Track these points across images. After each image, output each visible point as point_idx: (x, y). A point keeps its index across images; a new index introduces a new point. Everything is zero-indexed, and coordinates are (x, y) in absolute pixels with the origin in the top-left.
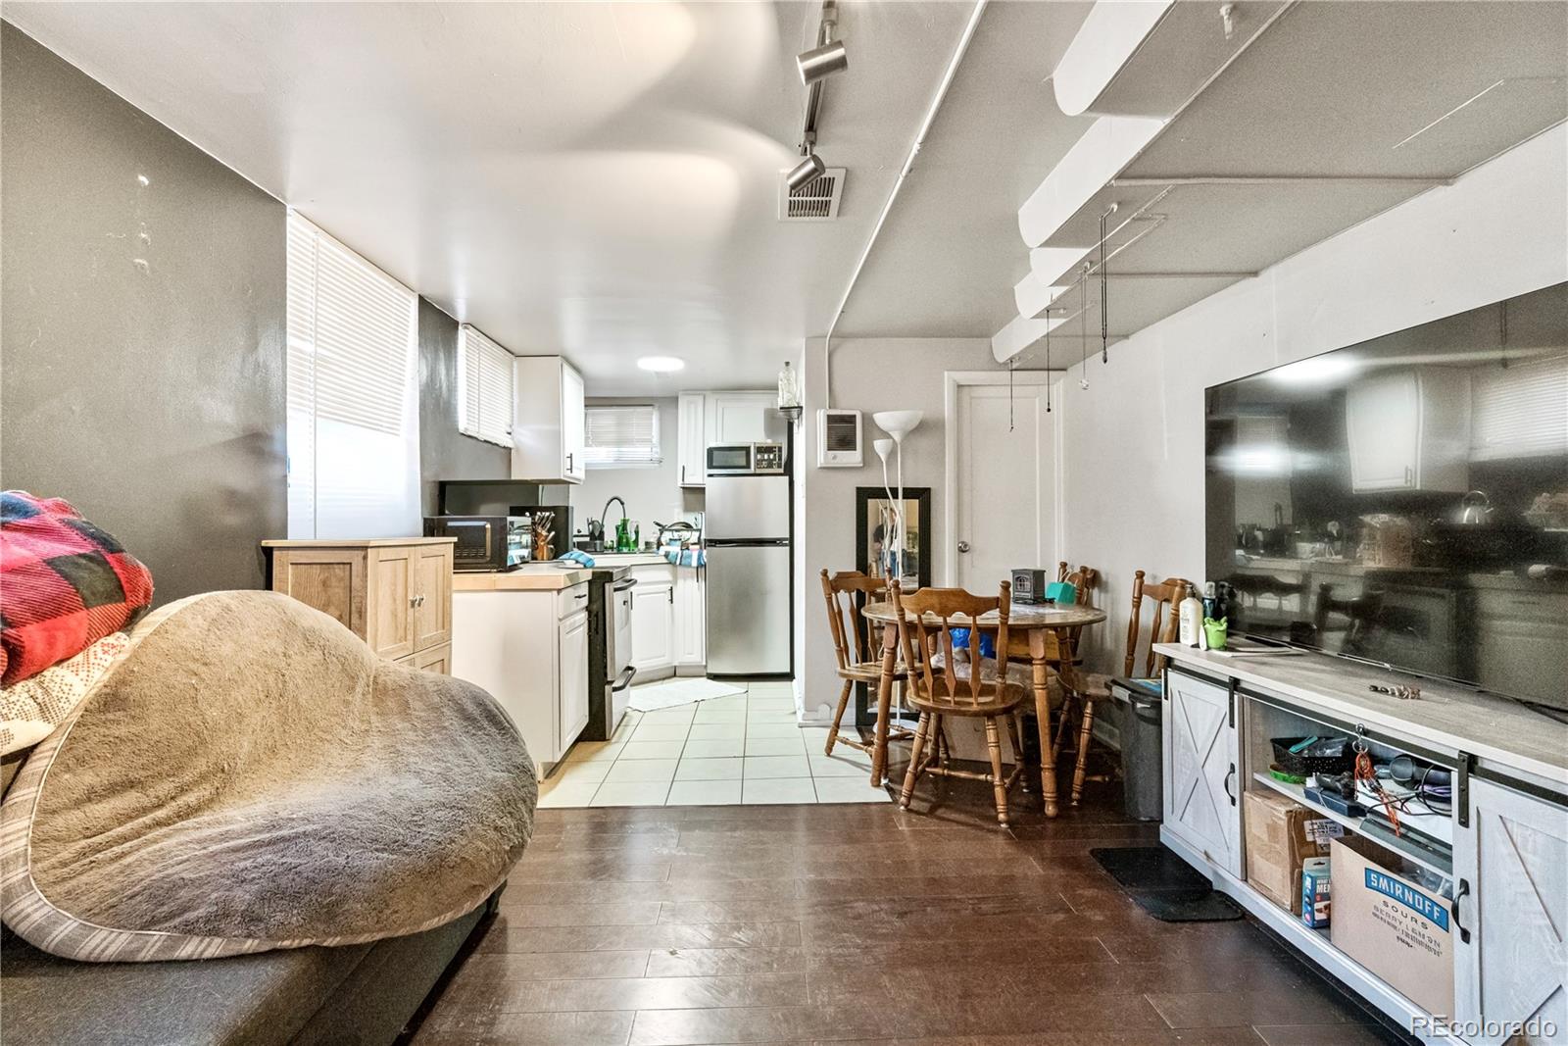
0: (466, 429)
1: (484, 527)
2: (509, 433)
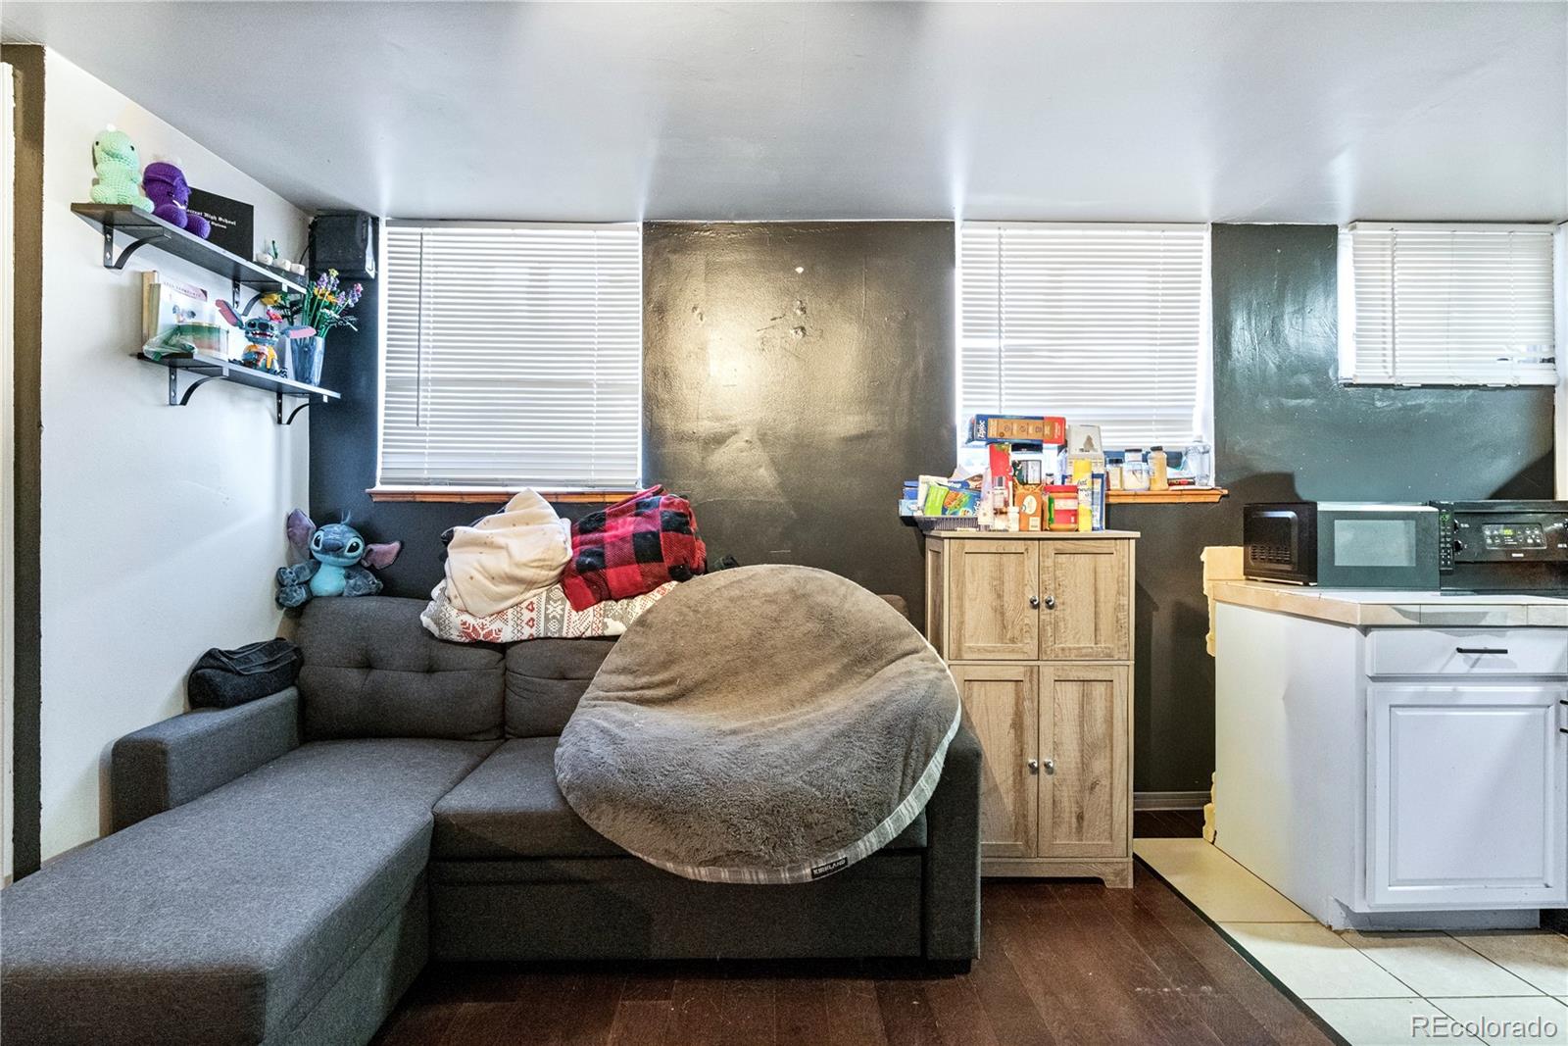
0: (1357, 377)
1: (1291, 517)
2: (1549, 362)
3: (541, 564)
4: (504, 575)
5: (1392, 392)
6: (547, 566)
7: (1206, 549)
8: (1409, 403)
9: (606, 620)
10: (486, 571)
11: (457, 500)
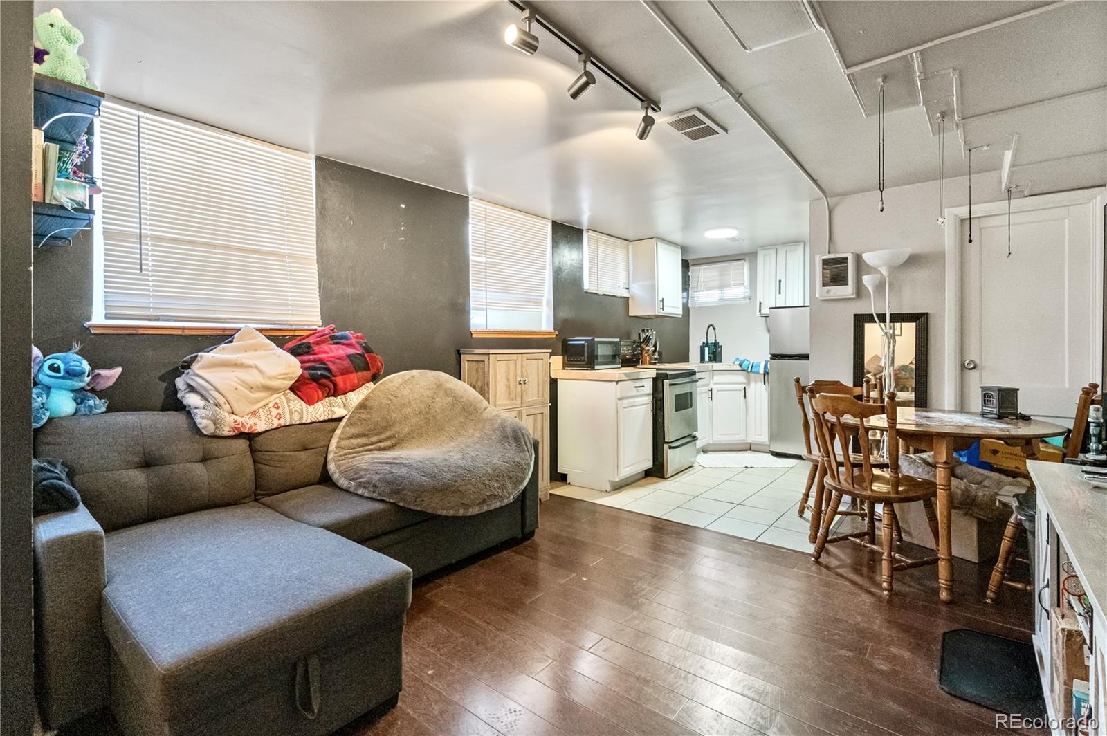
0: (588, 289)
1: (584, 344)
2: (628, 289)
3: (285, 376)
4: (260, 385)
6: (289, 377)
9: (333, 408)
10: (247, 384)
11: (180, 333)
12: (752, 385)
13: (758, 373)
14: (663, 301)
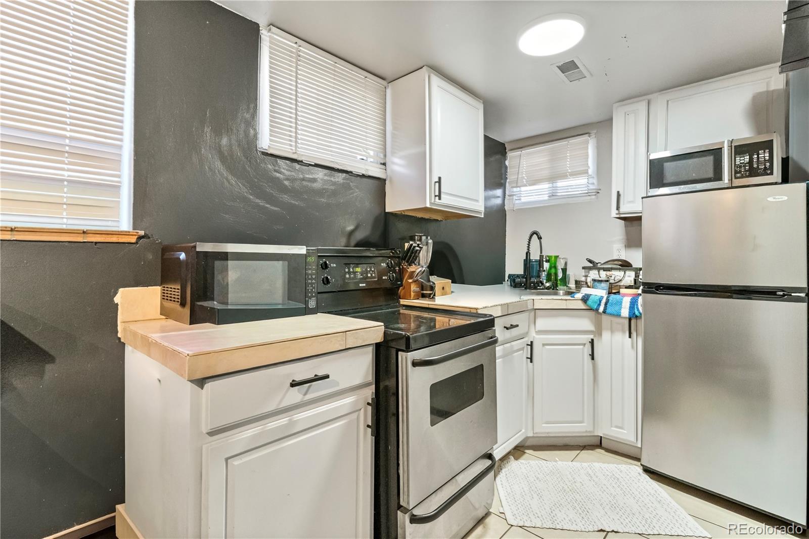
0: (270, 147)
2: (383, 164)
5: (297, 166)
7: (121, 290)
8: (307, 176)
12: (606, 335)
13: (619, 316)
14: (439, 182)
